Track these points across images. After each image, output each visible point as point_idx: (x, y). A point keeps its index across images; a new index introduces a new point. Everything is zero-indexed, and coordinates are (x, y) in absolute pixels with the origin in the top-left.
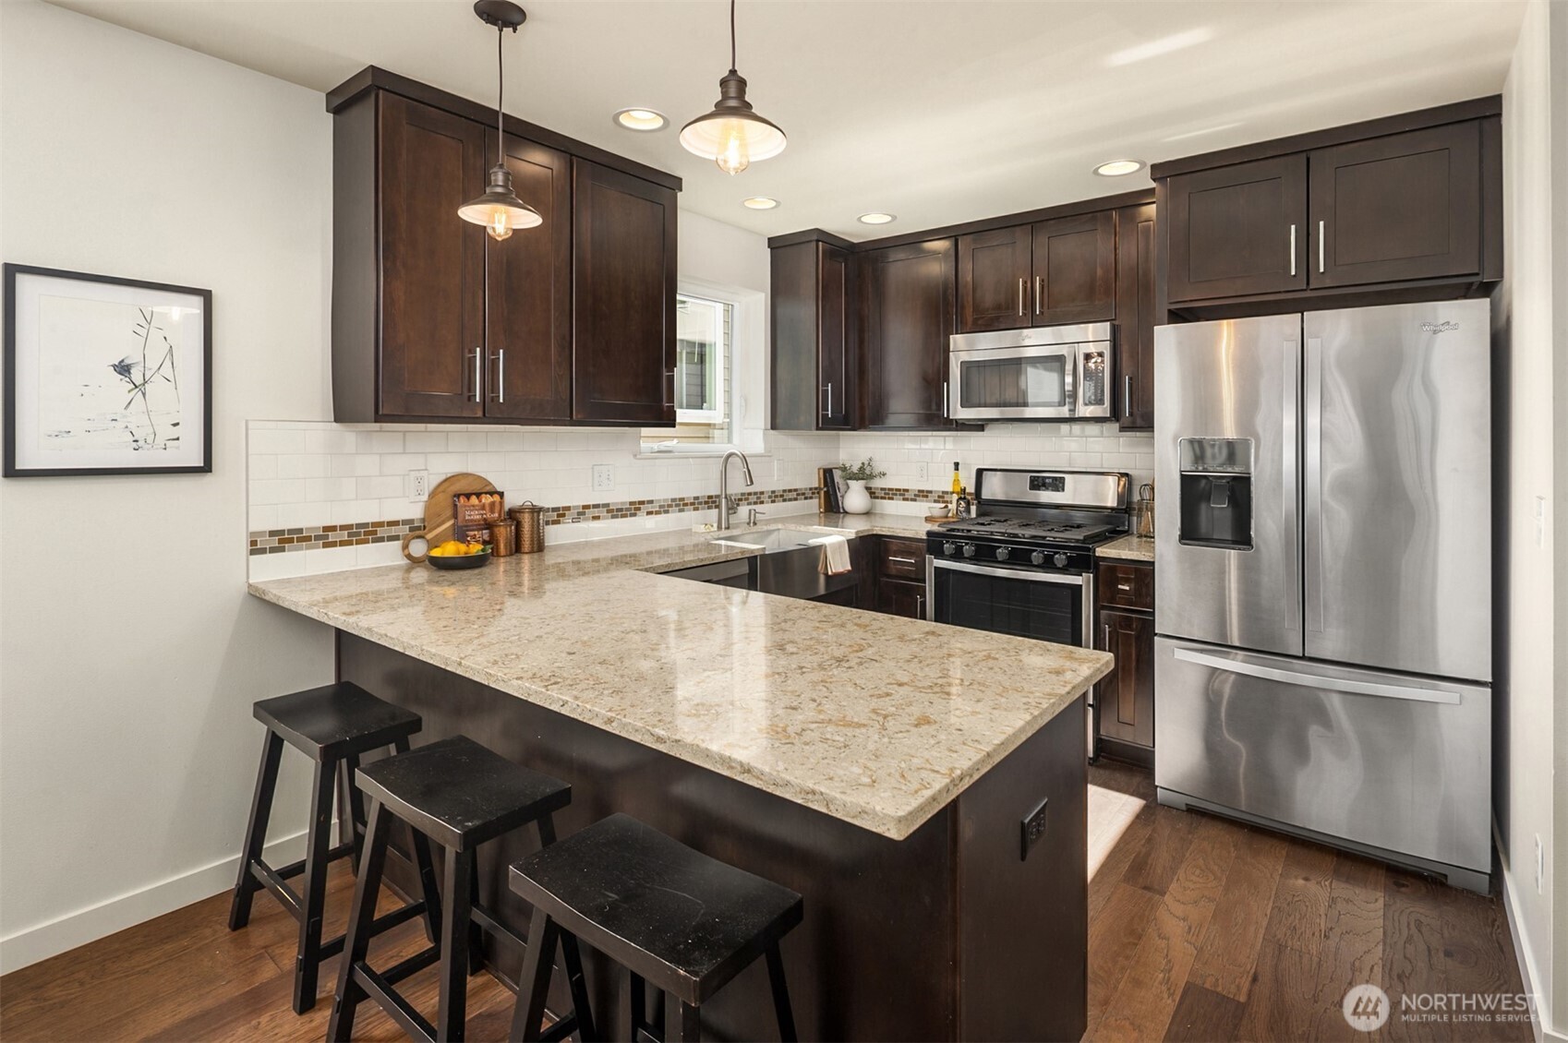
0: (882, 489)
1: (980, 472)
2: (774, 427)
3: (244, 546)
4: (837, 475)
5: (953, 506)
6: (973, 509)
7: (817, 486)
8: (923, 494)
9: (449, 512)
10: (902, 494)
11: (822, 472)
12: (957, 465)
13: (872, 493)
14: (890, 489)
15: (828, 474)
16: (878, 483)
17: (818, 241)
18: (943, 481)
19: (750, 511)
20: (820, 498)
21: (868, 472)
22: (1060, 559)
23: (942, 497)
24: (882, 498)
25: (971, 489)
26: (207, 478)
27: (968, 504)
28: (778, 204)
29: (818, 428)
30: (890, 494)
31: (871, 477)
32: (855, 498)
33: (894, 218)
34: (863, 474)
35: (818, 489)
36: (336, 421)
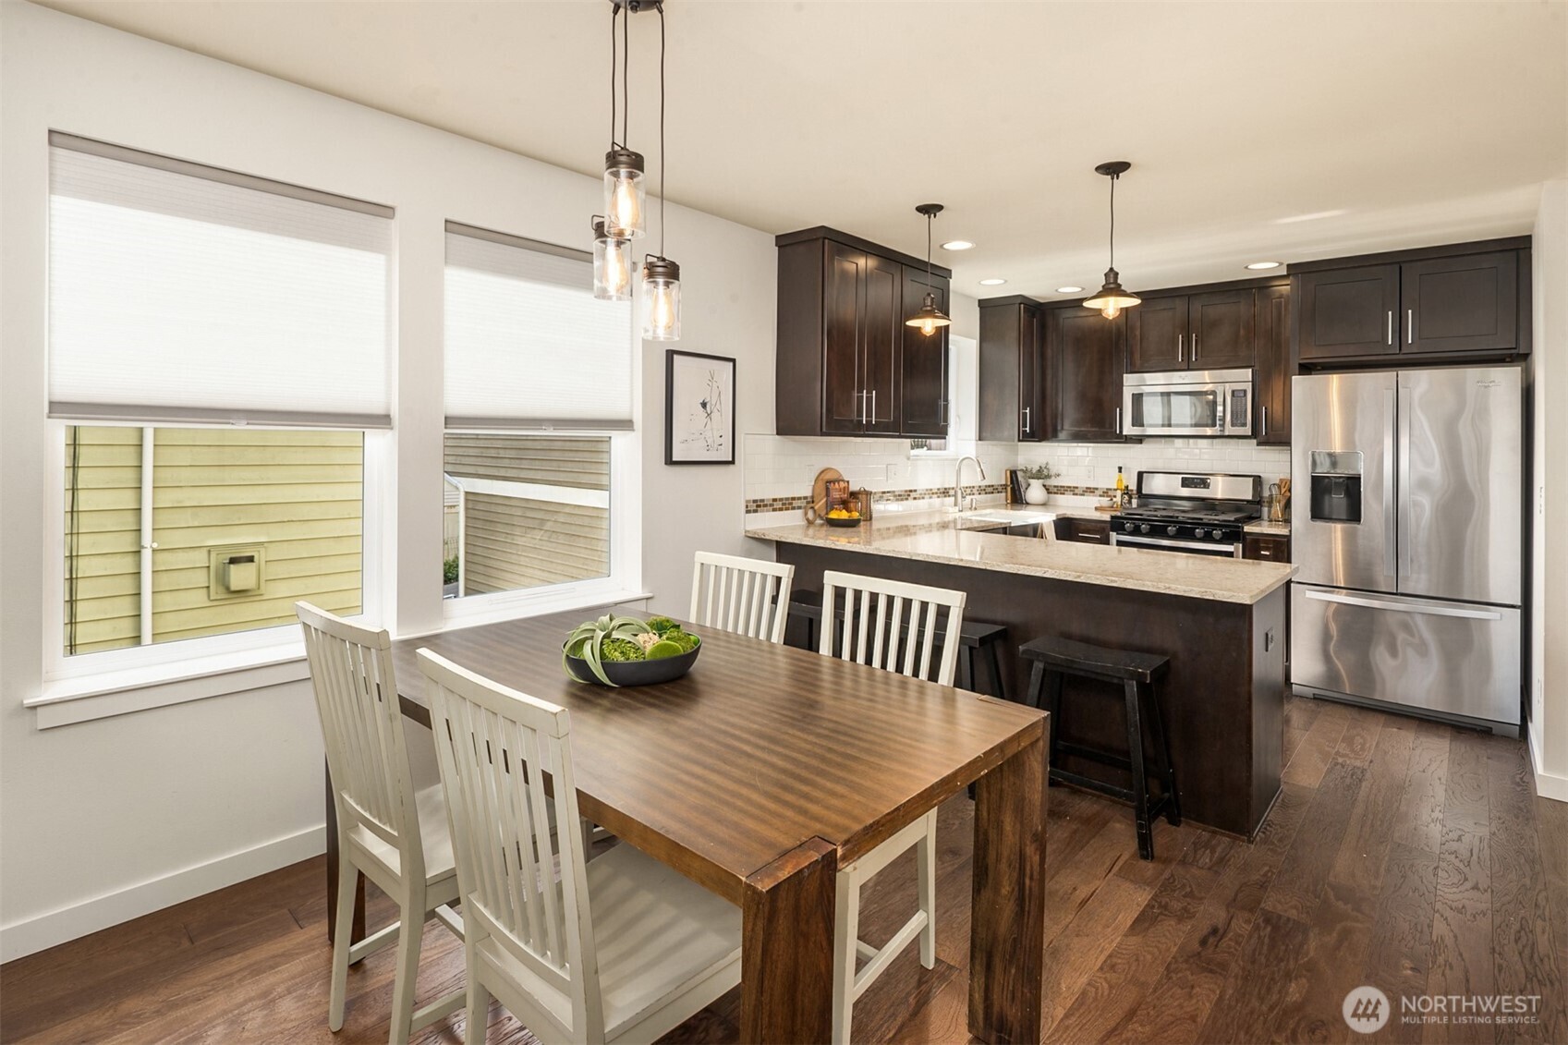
0: (1055, 486)
1: (1140, 475)
2: (980, 440)
3: (744, 509)
4: (1020, 475)
5: (1118, 499)
6: (1135, 502)
7: (1004, 483)
8: (1090, 490)
9: (824, 493)
10: (1073, 490)
11: (1008, 472)
12: (1120, 469)
13: (1048, 489)
14: (1061, 487)
15: (1013, 473)
16: (1053, 482)
17: (1020, 304)
18: (1109, 480)
19: (972, 500)
20: (1006, 492)
21: (1045, 472)
22: (1217, 533)
23: (1106, 493)
24: (1055, 493)
25: (1133, 487)
26: (731, 466)
27: (1131, 498)
28: (1006, 281)
29: (1019, 441)
30: (1062, 490)
31: (1048, 477)
32: (1035, 492)
33: (1083, 289)
34: (1041, 474)
35: (1006, 485)
36: (778, 434)
